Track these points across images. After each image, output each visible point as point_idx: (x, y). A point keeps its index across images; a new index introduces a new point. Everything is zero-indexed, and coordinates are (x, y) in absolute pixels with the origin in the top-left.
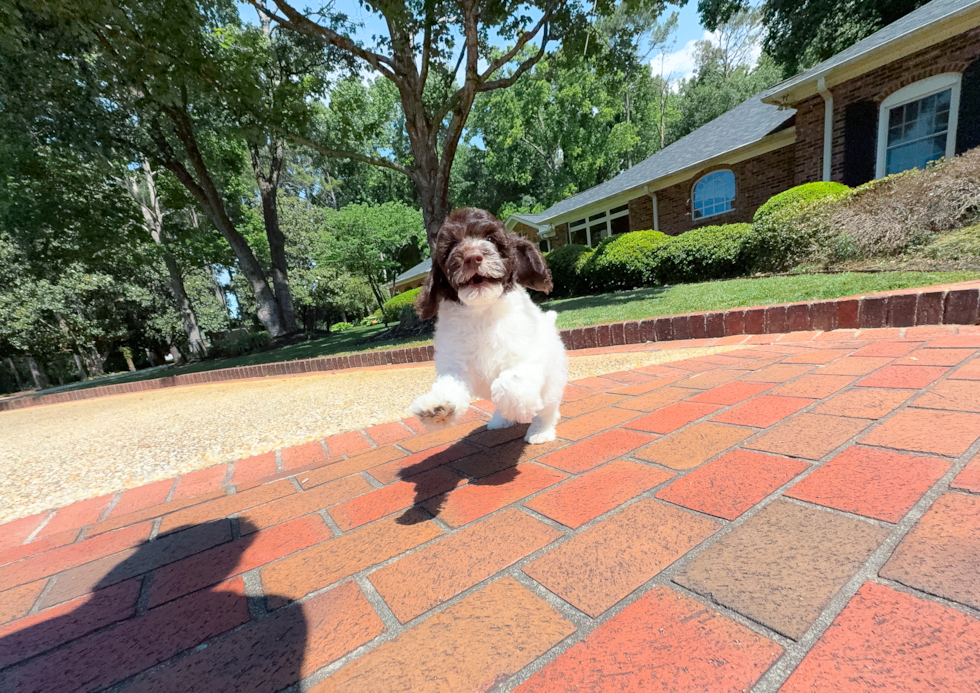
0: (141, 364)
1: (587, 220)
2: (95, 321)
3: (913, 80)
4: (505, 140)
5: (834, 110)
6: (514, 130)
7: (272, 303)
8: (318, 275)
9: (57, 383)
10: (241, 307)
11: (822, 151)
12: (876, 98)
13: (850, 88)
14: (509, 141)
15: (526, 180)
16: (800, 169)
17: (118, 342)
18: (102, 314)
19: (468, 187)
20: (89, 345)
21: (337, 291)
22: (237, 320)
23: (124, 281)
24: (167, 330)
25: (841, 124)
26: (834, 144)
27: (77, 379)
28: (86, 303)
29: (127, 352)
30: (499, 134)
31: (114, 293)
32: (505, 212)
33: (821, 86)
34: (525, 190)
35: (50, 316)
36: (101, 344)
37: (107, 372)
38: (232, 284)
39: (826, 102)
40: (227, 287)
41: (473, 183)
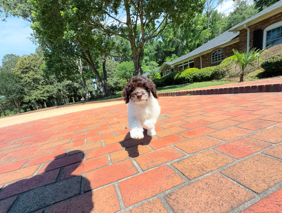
0: (76, 101)
1: (188, 62)
2: (68, 91)
3: (273, 23)
4: (167, 39)
5: (250, 32)
6: (170, 36)
7: (103, 87)
8: (115, 79)
9: (59, 105)
10: (97, 87)
11: (247, 44)
12: (262, 29)
13: (254, 26)
14: (169, 39)
15: (173, 50)
16: (241, 48)
17: (72, 96)
18: (69, 89)
19: (156, 53)
20: (67, 96)
21: (120, 83)
22: (96, 90)
23: (74, 82)
24: (81, 93)
25: (252, 36)
26: (250, 42)
27: (63, 104)
28: (66, 87)
29: (73, 98)
30: (166, 37)
31: (72, 85)
32: (166, 60)
33: (245, 27)
34: (173, 53)
35: (59, 90)
36: (69, 96)
37: (69, 103)
38: (96, 82)
39: (248, 31)
40: (95, 82)
41: (158, 52)
